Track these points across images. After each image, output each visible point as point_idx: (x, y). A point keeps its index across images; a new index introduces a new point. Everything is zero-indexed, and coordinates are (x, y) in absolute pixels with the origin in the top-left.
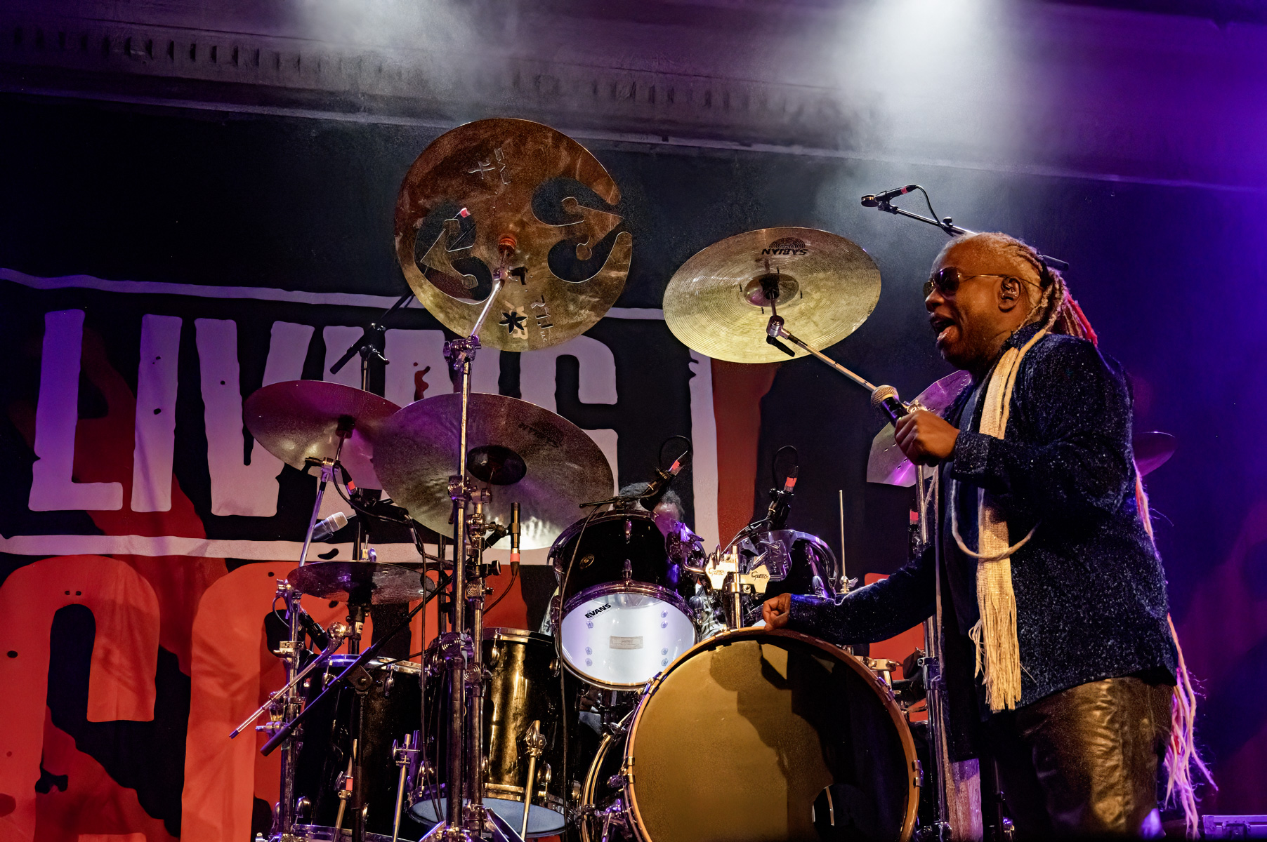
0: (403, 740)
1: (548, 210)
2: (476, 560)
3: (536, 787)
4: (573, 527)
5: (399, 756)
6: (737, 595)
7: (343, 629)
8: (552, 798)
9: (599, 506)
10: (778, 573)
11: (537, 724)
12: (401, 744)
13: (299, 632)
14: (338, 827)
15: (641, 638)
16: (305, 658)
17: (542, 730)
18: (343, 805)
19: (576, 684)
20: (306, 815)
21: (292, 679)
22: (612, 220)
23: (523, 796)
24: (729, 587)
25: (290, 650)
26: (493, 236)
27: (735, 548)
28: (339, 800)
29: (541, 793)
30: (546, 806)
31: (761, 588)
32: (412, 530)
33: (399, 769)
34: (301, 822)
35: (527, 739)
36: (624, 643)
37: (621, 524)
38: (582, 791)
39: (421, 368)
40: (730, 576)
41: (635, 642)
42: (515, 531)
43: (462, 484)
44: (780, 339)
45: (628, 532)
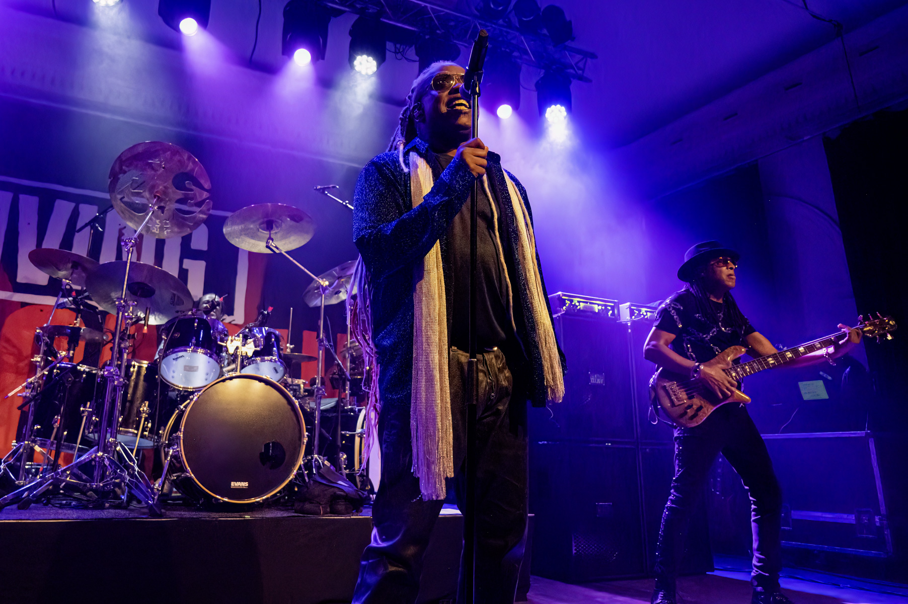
0: (86, 404)
1: (179, 185)
2: (127, 332)
3: (144, 430)
4: (173, 319)
5: (83, 412)
6: (240, 356)
7: (64, 353)
8: (150, 435)
9: (184, 312)
10: (259, 346)
11: (147, 403)
12: (85, 407)
13: (44, 350)
14: (52, 440)
15: (198, 367)
16: (47, 363)
17: (149, 406)
18: (55, 430)
19: (166, 386)
20: (38, 433)
21: (38, 374)
22: (205, 195)
23: (137, 435)
24: (237, 352)
25: (39, 359)
26: (152, 189)
27: (241, 335)
28: (54, 428)
29: (146, 433)
30: (147, 439)
31: (250, 354)
32: (99, 316)
33: (83, 417)
34: (36, 436)
35: (141, 409)
36: (190, 369)
37: (193, 321)
38: (164, 431)
39: (122, 226)
40: (237, 348)
41: (195, 368)
42: (146, 319)
43: (122, 301)
44: (271, 247)
45: (196, 324)
